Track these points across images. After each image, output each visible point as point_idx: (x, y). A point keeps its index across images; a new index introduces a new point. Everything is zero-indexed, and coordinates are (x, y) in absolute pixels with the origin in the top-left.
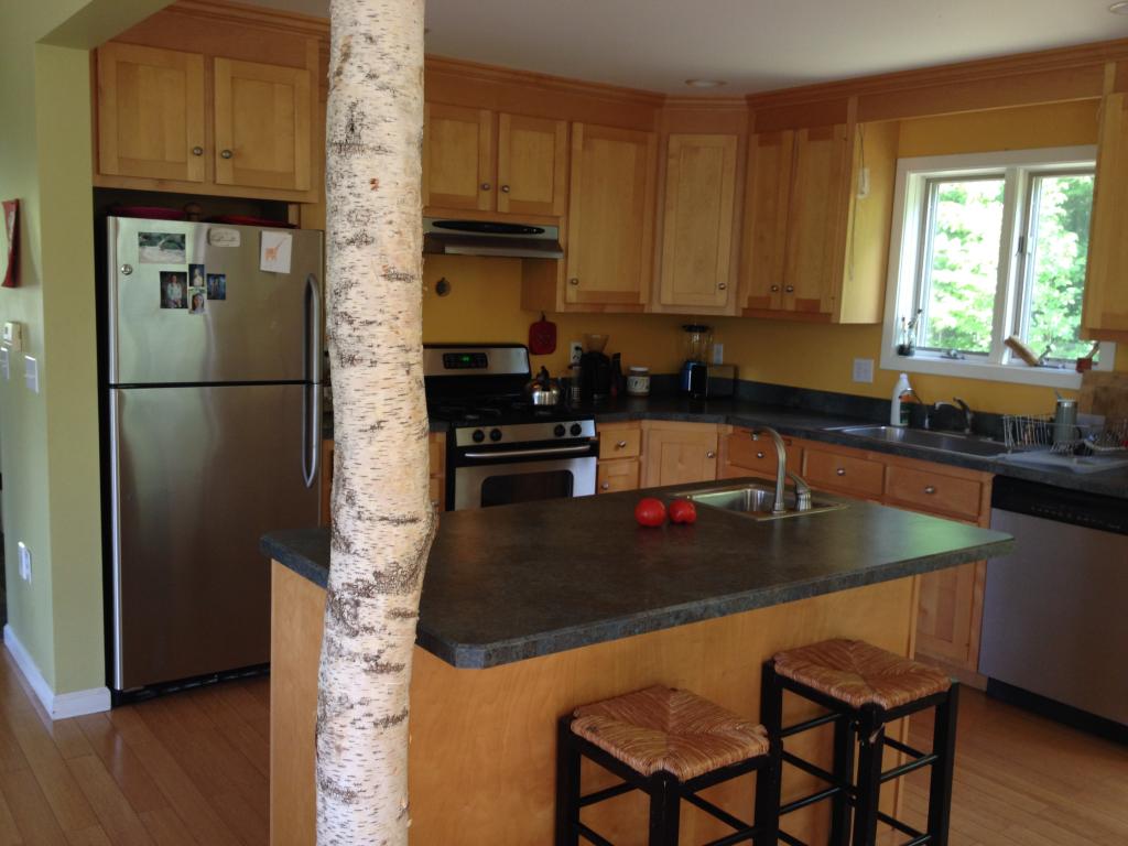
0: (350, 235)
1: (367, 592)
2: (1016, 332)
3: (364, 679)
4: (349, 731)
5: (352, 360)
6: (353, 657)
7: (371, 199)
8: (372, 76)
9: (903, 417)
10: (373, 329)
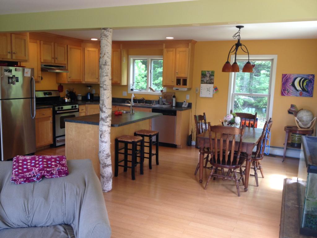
0: (105, 75)
1: (107, 117)
2: (151, 86)
3: (107, 128)
4: (106, 134)
5: (106, 90)
6: (106, 125)
7: (108, 71)
8: (108, 57)
9: (133, 102)
10: (108, 86)
